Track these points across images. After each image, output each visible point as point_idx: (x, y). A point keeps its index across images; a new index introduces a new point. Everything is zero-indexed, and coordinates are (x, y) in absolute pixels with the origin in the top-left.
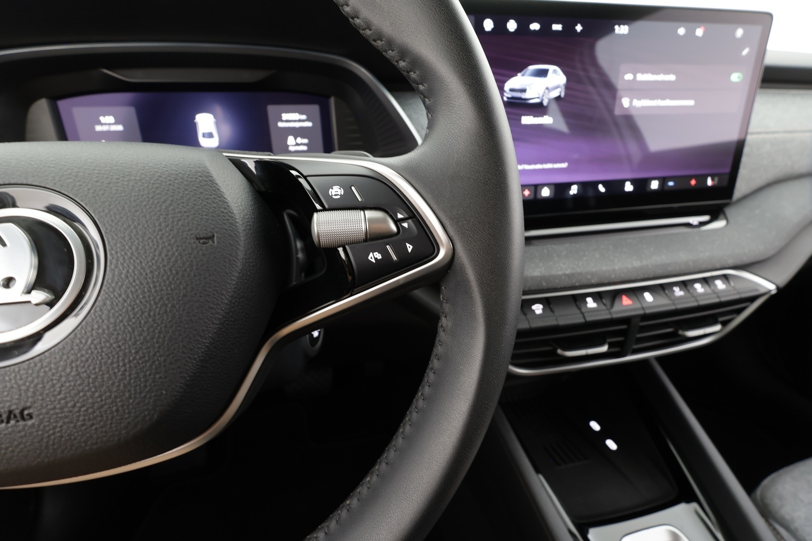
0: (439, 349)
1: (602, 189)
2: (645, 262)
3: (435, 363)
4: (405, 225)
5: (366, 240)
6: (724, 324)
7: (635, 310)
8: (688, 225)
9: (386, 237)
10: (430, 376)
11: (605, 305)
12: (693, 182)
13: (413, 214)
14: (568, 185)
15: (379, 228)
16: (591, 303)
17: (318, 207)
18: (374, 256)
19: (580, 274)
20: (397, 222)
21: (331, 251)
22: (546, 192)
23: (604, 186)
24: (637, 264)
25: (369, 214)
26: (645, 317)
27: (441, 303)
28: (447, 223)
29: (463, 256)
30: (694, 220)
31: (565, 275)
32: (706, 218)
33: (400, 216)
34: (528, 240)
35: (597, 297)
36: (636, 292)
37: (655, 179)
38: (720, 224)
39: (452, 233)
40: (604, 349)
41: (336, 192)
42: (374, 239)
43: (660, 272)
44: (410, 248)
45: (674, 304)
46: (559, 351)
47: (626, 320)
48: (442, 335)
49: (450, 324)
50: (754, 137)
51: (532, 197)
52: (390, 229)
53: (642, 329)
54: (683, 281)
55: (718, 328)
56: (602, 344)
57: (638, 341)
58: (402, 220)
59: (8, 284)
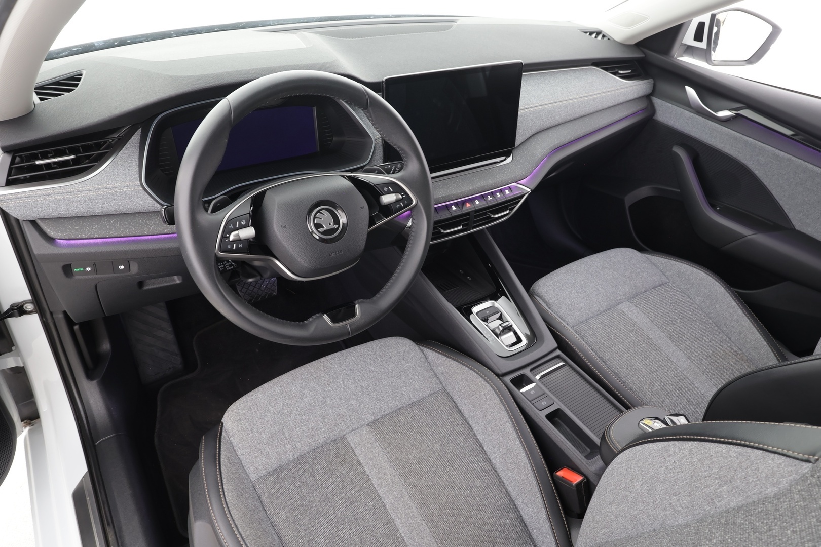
5: (395, 202)
6: (511, 209)
7: (472, 208)
8: (496, 162)
9: (400, 200)
11: (459, 208)
13: (406, 193)
15: (398, 198)
16: (454, 208)
17: (381, 194)
18: (398, 206)
19: (448, 195)
20: (402, 195)
21: (387, 206)
24: (471, 188)
25: (395, 194)
26: (476, 211)
28: (414, 195)
30: (498, 160)
31: (442, 197)
32: (503, 158)
33: (402, 194)
34: (433, 178)
35: (456, 204)
36: (472, 201)
38: (509, 159)
39: (416, 198)
40: (461, 227)
41: (386, 189)
42: (398, 201)
44: (406, 202)
45: (488, 204)
46: (443, 231)
47: (468, 214)
50: (522, 111)
52: (400, 198)
53: (476, 217)
54: (491, 192)
55: (508, 212)
56: (459, 226)
57: (475, 222)
58: (403, 195)
59: (330, 224)
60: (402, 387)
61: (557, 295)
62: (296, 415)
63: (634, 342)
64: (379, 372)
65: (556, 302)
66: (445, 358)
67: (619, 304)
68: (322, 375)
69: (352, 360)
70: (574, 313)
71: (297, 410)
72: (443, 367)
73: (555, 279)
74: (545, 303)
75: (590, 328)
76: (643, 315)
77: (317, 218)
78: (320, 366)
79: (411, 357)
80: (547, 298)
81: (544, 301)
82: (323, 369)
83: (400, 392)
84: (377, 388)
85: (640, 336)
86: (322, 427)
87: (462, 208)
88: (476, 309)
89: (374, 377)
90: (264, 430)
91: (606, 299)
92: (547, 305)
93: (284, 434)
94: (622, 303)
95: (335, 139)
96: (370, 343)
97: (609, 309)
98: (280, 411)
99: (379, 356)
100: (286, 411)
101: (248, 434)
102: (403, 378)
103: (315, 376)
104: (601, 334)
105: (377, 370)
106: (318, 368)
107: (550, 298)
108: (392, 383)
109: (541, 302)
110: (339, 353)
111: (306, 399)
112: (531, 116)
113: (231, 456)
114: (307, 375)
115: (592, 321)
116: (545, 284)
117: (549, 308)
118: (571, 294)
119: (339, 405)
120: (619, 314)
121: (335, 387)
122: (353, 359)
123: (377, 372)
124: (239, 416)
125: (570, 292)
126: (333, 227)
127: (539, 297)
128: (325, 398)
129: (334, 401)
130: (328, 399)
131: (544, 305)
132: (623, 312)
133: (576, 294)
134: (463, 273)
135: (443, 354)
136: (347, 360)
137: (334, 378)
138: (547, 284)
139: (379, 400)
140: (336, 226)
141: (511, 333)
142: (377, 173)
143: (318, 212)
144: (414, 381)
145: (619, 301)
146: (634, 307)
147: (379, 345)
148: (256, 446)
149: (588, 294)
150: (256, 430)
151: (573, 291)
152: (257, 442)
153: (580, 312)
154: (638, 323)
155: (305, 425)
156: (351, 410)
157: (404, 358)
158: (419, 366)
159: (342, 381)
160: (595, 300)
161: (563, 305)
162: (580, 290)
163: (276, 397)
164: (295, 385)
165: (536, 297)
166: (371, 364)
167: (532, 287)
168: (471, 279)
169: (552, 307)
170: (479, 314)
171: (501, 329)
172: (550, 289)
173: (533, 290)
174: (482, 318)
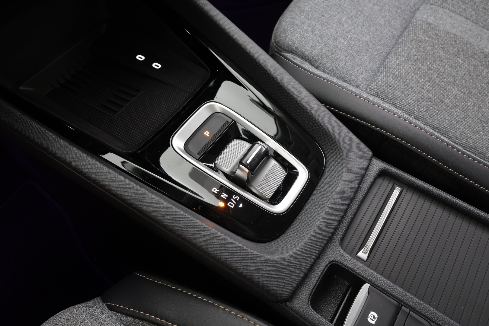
61: (321, 36)
63: (469, 72)
65: (324, 51)
67: (414, 12)
70: (360, 60)
73: (307, 8)
74: (306, 60)
75: (395, 77)
76: (460, 18)
80: (307, 50)
85: (472, 57)
91: (397, 12)
92: (311, 64)
94: (418, 9)
97: (406, 28)
104: (418, 82)
107: (312, 47)
109: (298, 61)
115: (392, 61)
116: (293, 23)
117: (317, 68)
118: (343, 25)
120: (425, 32)
125: (340, 23)
127: (292, 52)
131: (307, 66)
132: (430, 24)
133: (349, 21)
138: (296, 22)
141: (273, 164)
145: (414, 8)
146: (441, 10)
149: (367, 14)
151: (344, 19)
153: (368, 55)
154: (459, 34)
160: (382, 21)
161: (338, 51)
162: (354, 13)
165: (286, 54)
167: (273, 37)
168: (160, 66)
169: (321, 64)
170: (190, 147)
171: (247, 171)
172: (305, 30)
173: (277, 43)
174: (199, 156)
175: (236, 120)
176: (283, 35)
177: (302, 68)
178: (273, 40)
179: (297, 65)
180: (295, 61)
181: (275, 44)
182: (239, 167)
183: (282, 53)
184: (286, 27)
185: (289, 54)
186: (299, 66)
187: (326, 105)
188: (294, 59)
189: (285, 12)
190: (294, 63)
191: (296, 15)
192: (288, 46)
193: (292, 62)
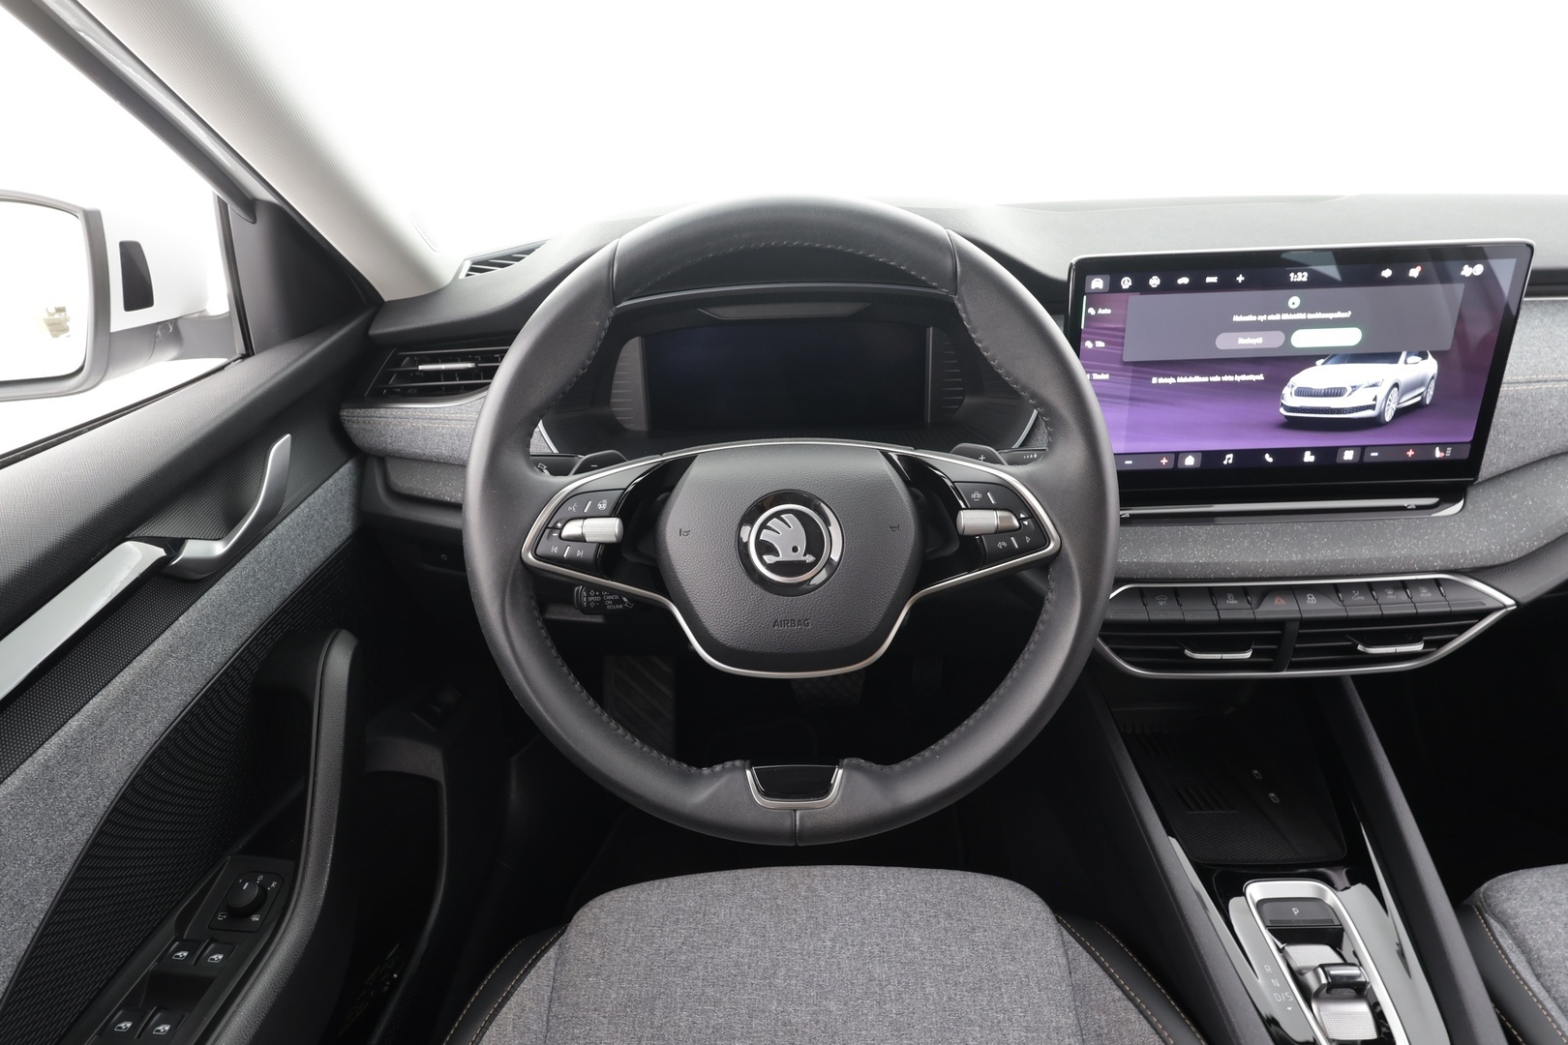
0: (1044, 617)
1: (1268, 458)
2: (1308, 556)
3: (1040, 627)
4: (1026, 523)
5: (996, 533)
6: (1436, 645)
7: (1292, 613)
8: (1403, 508)
9: (1012, 531)
10: (1036, 637)
11: (1250, 604)
12: (1410, 453)
13: (1032, 514)
14: (1223, 453)
15: (1006, 525)
16: (1233, 601)
17: (963, 506)
18: (1001, 544)
19: (1218, 564)
20: (1020, 520)
21: (971, 538)
22: (1190, 461)
23: (1270, 456)
24: (1296, 558)
25: (999, 513)
26: (1306, 623)
27: (1047, 582)
28: (1058, 524)
29: (1068, 548)
30: (1411, 503)
31: (1197, 564)
32: (1431, 501)
33: (1022, 516)
35: (1239, 593)
36: (1294, 592)
37: (1349, 448)
38: (1452, 509)
39: (1060, 532)
40: (1248, 655)
41: (977, 496)
42: (1001, 532)
43: (1327, 570)
44: (1028, 539)
45: (1348, 611)
46: (1188, 652)
47: (1277, 624)
48: (1047, 606)
49: (1054, 598)
51: (1171, 466)
52: (1014, 526)
53: (1302, 638)
54: (1368, 583)
55: (1418, 647)
56: (1244, 650)
57: (1298, 652)
58: (1024, 519)
59: (795, 549)
60: (971, 1023)
62: (697, 978)
64: (928, 957)
66: (1118, 994)
68: (795, 906)
69: (878, 898)
71: (706, 967)
72: (1104, 1017)
74: (1523, 952)
77: (769, 528)
78: (803, 883)
79: (1025, 949)
80: (1536, 940)
81: (1521, 944)
82: (803, 894)
83: (962, 1036)
84: (906, 996)
86: (739, 1035)
87: (1258, 607)
88: (1256, 890)
89: (911, 962)
90: (621, 981)
92: (1530, 962)
93: (652, 1011)
95: (968, 400)
96: (940, 871)
98: (671, 953)
99: (945, 913)
100: (684, 957)
101: (588, 976)
102: (983, 999)
103: (779, 902)
105: (925, 949)
106: (795, 886)
107: (1548, 942)
108: (950, 999)
109: (1506, 942)
110: (858, 869)
111: (734, 948)
112: (1555, 402)
113: (531, 1009)
114: (765, 893)
116: (1536, 891)
117: (1538, 977)
119: (800, 997)
121: (811, 948)
122: (883, 896)
123: (922, 952)
124: (595, 924)
126: (803, 558)
127: (1504, 924)
128: (776, 965)
129: (794, 982)
130: (782, 972)
131: (1517, 960)
134: (1260, 777)
135: (1116, 981)
136: (867, 892)
137: (817, 923)
138: (1544, 894)
139: (899, 1030)
140: (810, 559)
141: (1362, 1008)
142: (984, 460)
143: (777, 515)
144: (1010, 1020)
147: (958, 887)
148: (588, 1010)
150: (605, 974)
152: (594, 1003)
155: (704, 1012)
156: (821, 1025)
157: (1005, 946)
158: (1038, 983)
159: (832, 940)
163: (681, 917)
164: (730, 905)
165: (1491, 921)
166: (917, 926)
167: (1486, 885)
168: (1278, 801)
169: (1549, 975)
170: (1266, 906)
171: (1324, 981)
172: (1553, 914)
173: (1486, 897)
174: (1269, 924)
175: (1345, 927)
176: (1505, 895)
177: (1507, 958)
178: (1482, 889)
179: (1501, 948)
180: (1500, 940)
181: (1481, 895)
182: (1315, 970)
183: (1486, 915)
184: (1520, 887)
185: (1496, 924)
186: (1504, 953)
187: (1501, 1013)
188: (1502, 936)
189: (1535, 869)
190: (1498, 943)
191: (1553, 885)
192: (1503, 913)
193: (1495, 939)
